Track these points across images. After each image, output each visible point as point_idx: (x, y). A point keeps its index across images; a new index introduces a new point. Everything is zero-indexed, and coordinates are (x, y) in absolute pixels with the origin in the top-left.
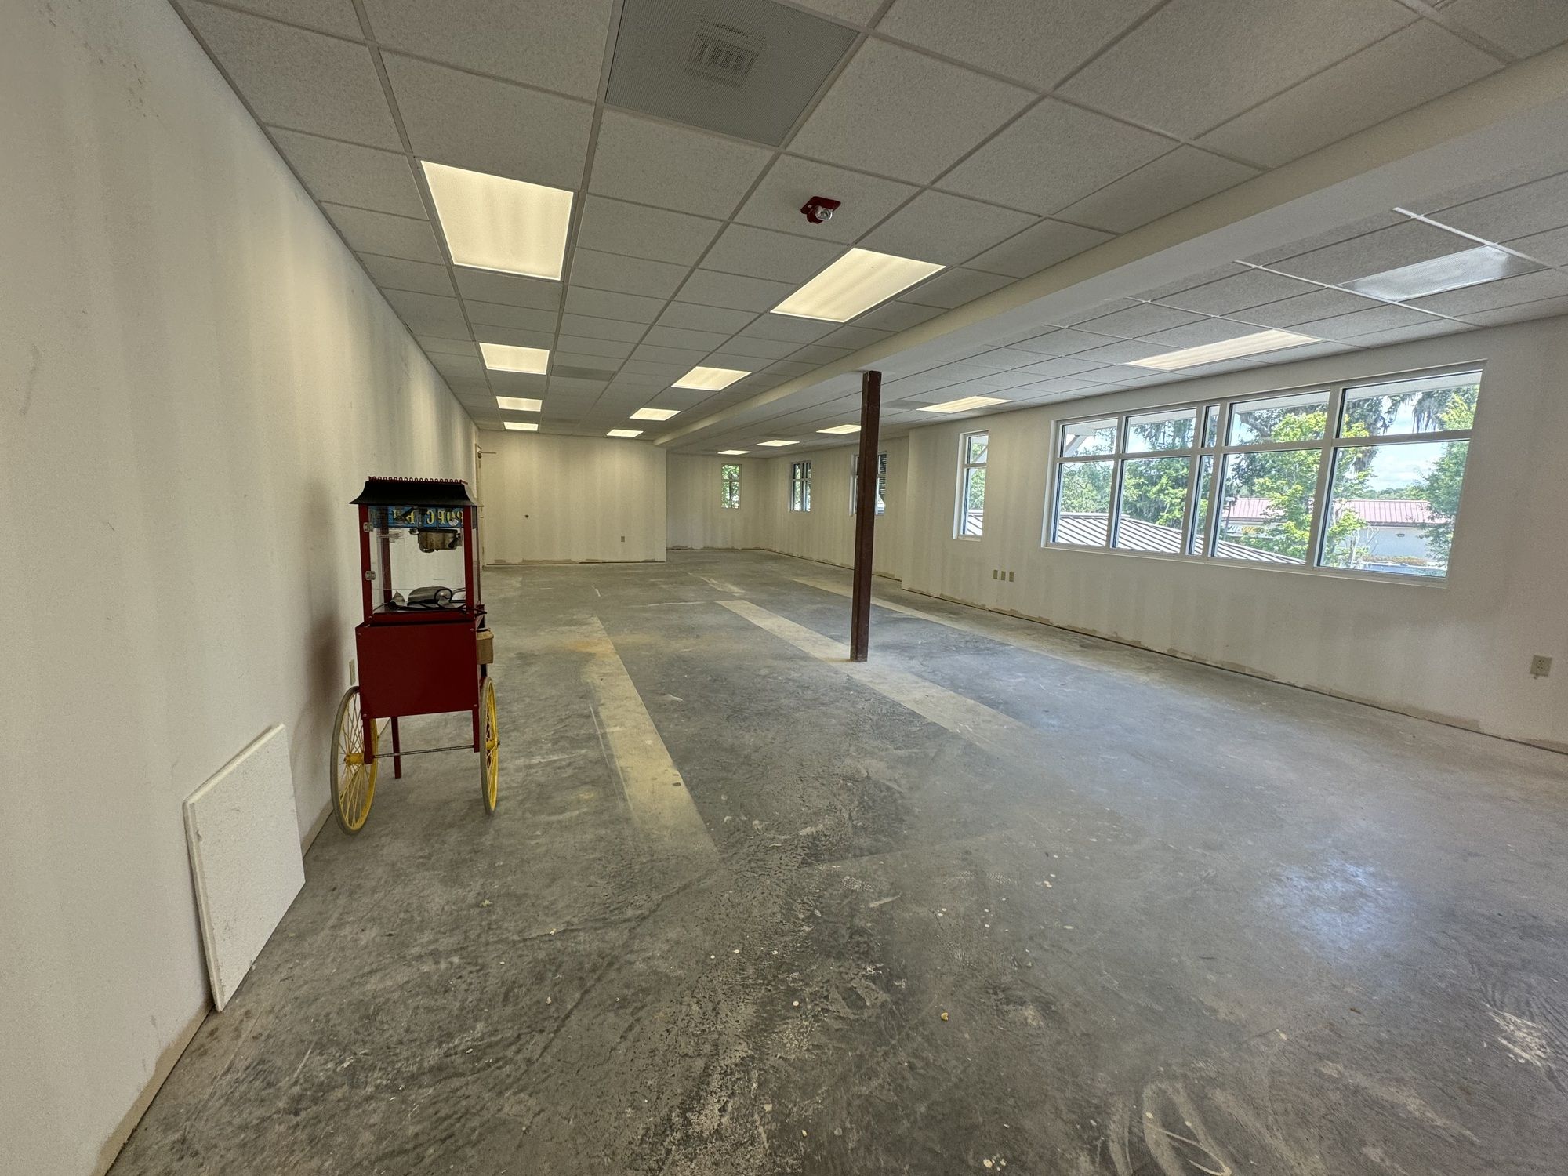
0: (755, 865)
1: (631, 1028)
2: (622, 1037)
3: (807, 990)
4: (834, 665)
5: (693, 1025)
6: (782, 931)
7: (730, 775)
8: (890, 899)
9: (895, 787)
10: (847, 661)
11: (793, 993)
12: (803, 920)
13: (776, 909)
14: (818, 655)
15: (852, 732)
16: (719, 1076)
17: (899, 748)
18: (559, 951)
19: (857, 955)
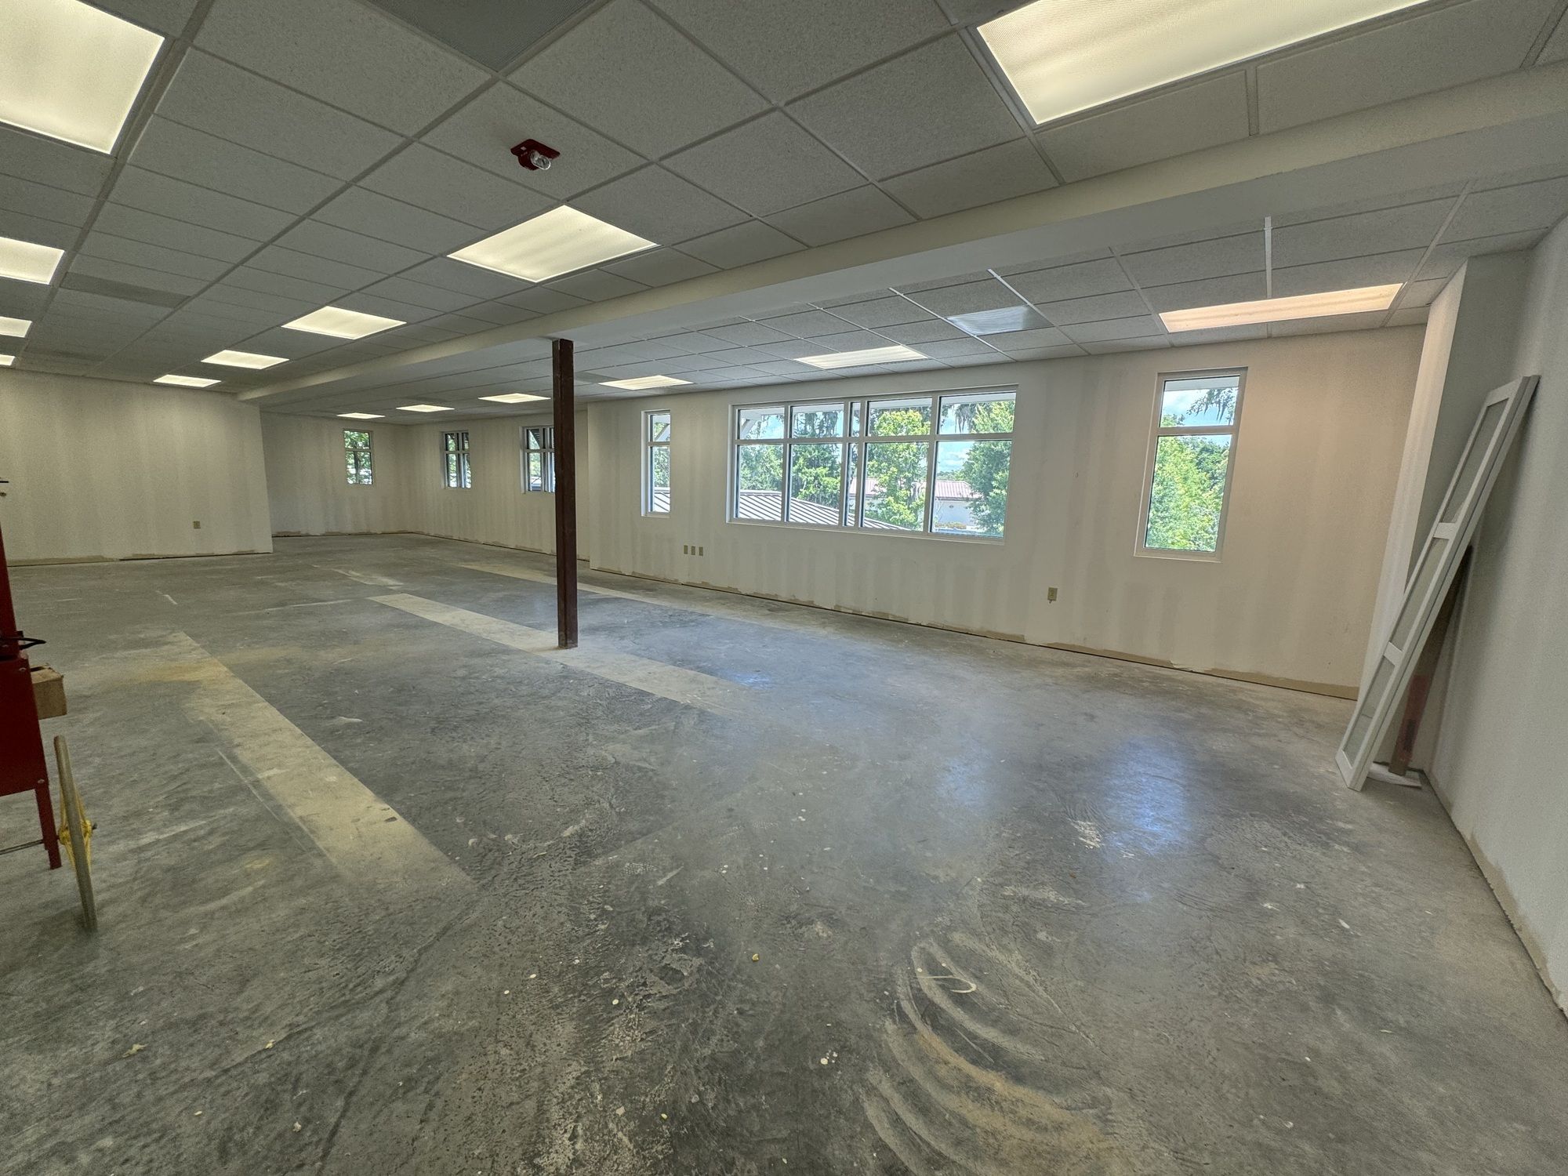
0: (523, 882)
1: (430, 1107)
2: (422, 1121)
3: (623, 985)
4: (543, 655)
5: (509, 1071)
6: (578, 938)
7: (458, 794)
8: (675, 872)
9: (647, 765)
10: (557, 649)
11: (610, 993)
12: (595, 920)
13: (563, 918)
14: (520, 646)
15: (585, 721)
16: (557, 1107)
17: (639, 728)
18: (289, 1064)
19: (661, 934)
